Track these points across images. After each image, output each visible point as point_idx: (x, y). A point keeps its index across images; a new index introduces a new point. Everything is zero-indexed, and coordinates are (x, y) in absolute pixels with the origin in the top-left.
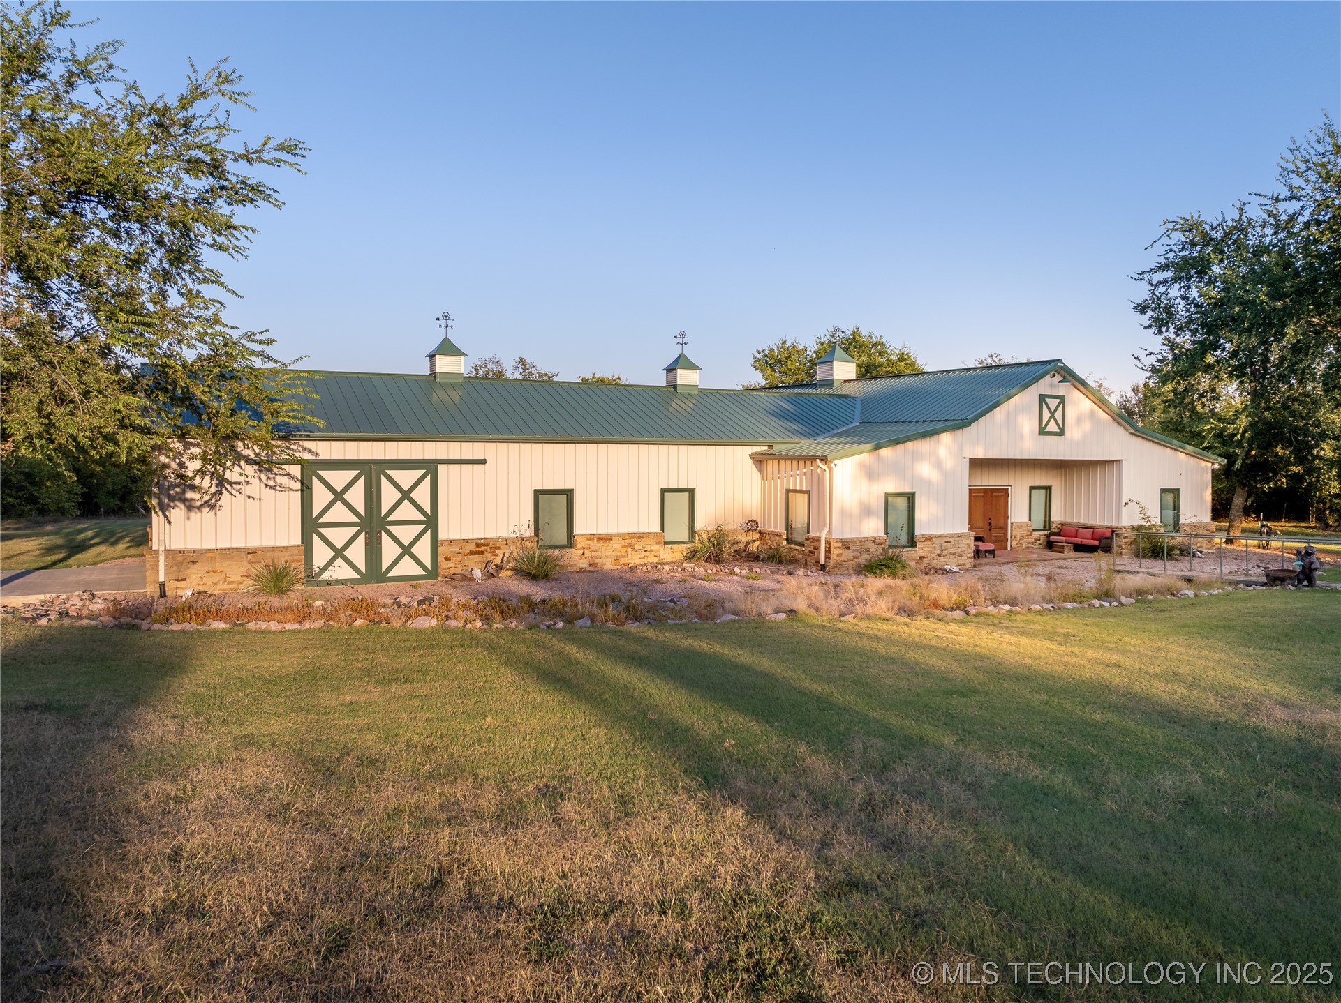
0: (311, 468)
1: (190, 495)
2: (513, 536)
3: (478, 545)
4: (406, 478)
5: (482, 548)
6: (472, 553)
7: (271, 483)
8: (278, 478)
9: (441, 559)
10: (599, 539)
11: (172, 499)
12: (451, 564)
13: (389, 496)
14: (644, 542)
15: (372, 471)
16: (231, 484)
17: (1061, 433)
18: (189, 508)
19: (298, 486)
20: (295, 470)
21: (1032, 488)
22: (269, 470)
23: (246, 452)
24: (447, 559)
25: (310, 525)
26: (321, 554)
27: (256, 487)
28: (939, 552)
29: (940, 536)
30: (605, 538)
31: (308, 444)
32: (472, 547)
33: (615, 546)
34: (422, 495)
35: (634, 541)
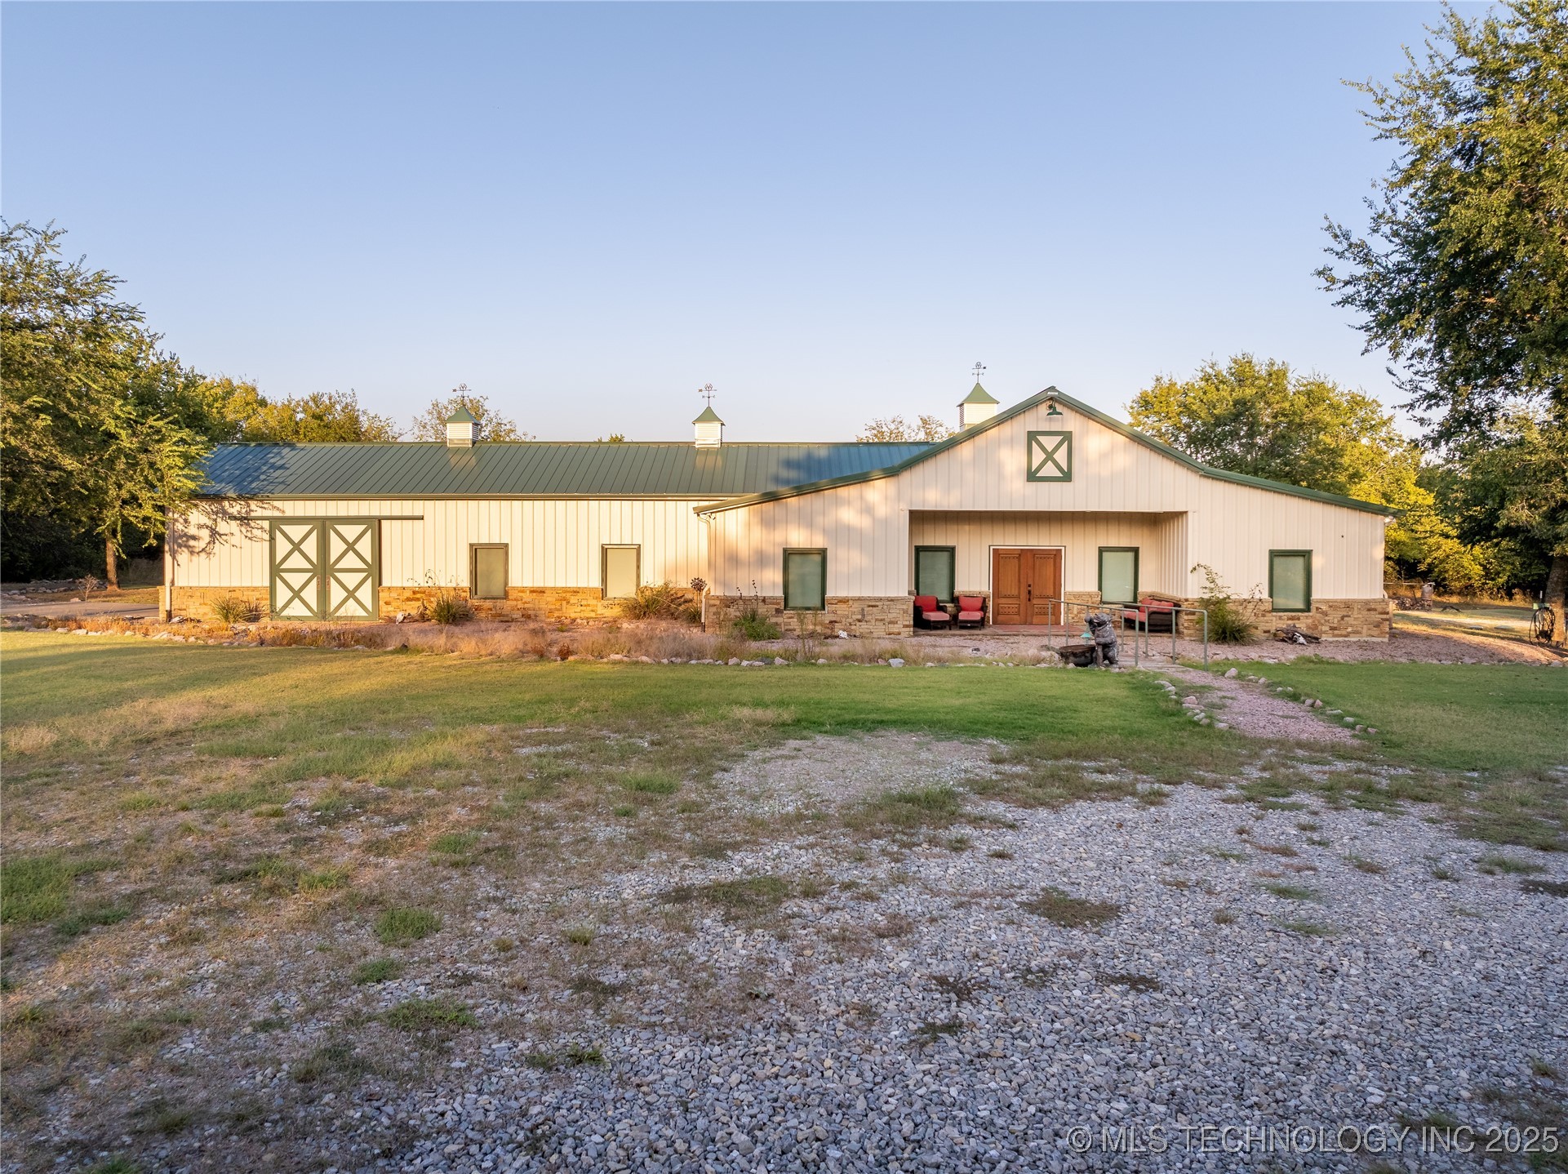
0: (276, 523)
1: (192, 543)
2: (449, 585)
3: (414, 593)
4: (351, 532)
5: (418, 596)
6: (408, 599)
7: (249, 535)
8: (254, 531)
9: (381, 603)
10: (532, 592)
11: (180, 546)
12: (390, 608)
13: (336, 547)
14: (579, 596)
15: (324, 526)
16: (220, 535)
17: (1067, 477)
18: (192, 553)
19: (267, 537)
20: (266, 524)
21: (1101, 550)
22: (248, 524)
23: (231, 510)
24: (387, 603)
25: (275, 570)
26: (283, 594)
27: (238, 539)
28: (860, 617)
29: (859, 599)
30: (541, 591)
31: (276, 503)
32: (408, 594)
33: (549, 599)
34: (365, 547)
35: (568, 595)
